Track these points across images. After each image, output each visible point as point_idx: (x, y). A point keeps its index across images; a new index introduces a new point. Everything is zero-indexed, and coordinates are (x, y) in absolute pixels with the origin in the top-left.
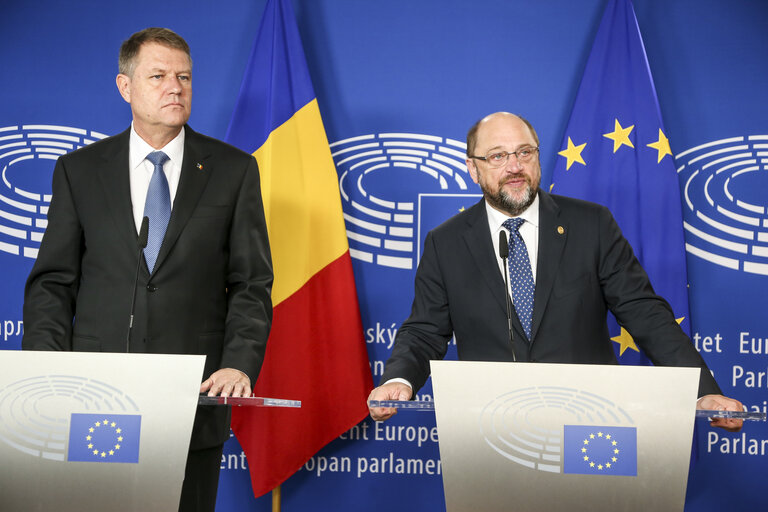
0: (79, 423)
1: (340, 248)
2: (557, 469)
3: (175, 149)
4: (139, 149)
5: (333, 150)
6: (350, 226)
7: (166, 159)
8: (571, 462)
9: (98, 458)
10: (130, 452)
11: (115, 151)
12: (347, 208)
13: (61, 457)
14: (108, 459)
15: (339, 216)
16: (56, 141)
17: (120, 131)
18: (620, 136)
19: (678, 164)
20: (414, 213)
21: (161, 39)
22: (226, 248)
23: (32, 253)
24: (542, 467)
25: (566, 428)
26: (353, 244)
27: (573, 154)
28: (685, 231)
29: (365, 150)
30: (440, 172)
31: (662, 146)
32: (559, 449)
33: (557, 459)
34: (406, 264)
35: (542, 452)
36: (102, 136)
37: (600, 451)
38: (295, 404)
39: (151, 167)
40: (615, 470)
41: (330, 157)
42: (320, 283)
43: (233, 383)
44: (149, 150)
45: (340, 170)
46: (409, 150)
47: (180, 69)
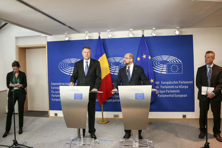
0: (75, 95)
1: (109, 72)
2: (134, 99)
3: (89, 61)
4: (85, 61)
5: (108, 60)
6: (110, 69)
7: (88, 62)
8: (136, 98)
9: (78, 99)
10: (81, 98)
11: (82, 62)
12: (110, 67)
13: (73, 99)
14: (79, 99)
15: (109, 68)
16: (74, 61)
17: (82, 59)
18: (144, 56)
19: (152, 60)
20: (118, 67)
21: (86, 48)
22: (95, 73)
23: (71, 75)
24: (132, 99)
25: (135, 94)
26: (111, 72)
27: (139, 59)
28: (153, 68)
29: (112, 60)
30: (122, 62)
31: (150, 57)
32: (135, 96)
33: (134, 98)
34: (117, 74)
35: (132, 97)
36: (80, 60)
37: (140, 96)
38: (102, 92)
39: (86, 63)
40: (142, 99)
41: (107, 61)
42: (106, 77)
43: (95, 90)
44: (86, 61)
45: (109, 62)
46: (117, 59)
47: (88, 51)
